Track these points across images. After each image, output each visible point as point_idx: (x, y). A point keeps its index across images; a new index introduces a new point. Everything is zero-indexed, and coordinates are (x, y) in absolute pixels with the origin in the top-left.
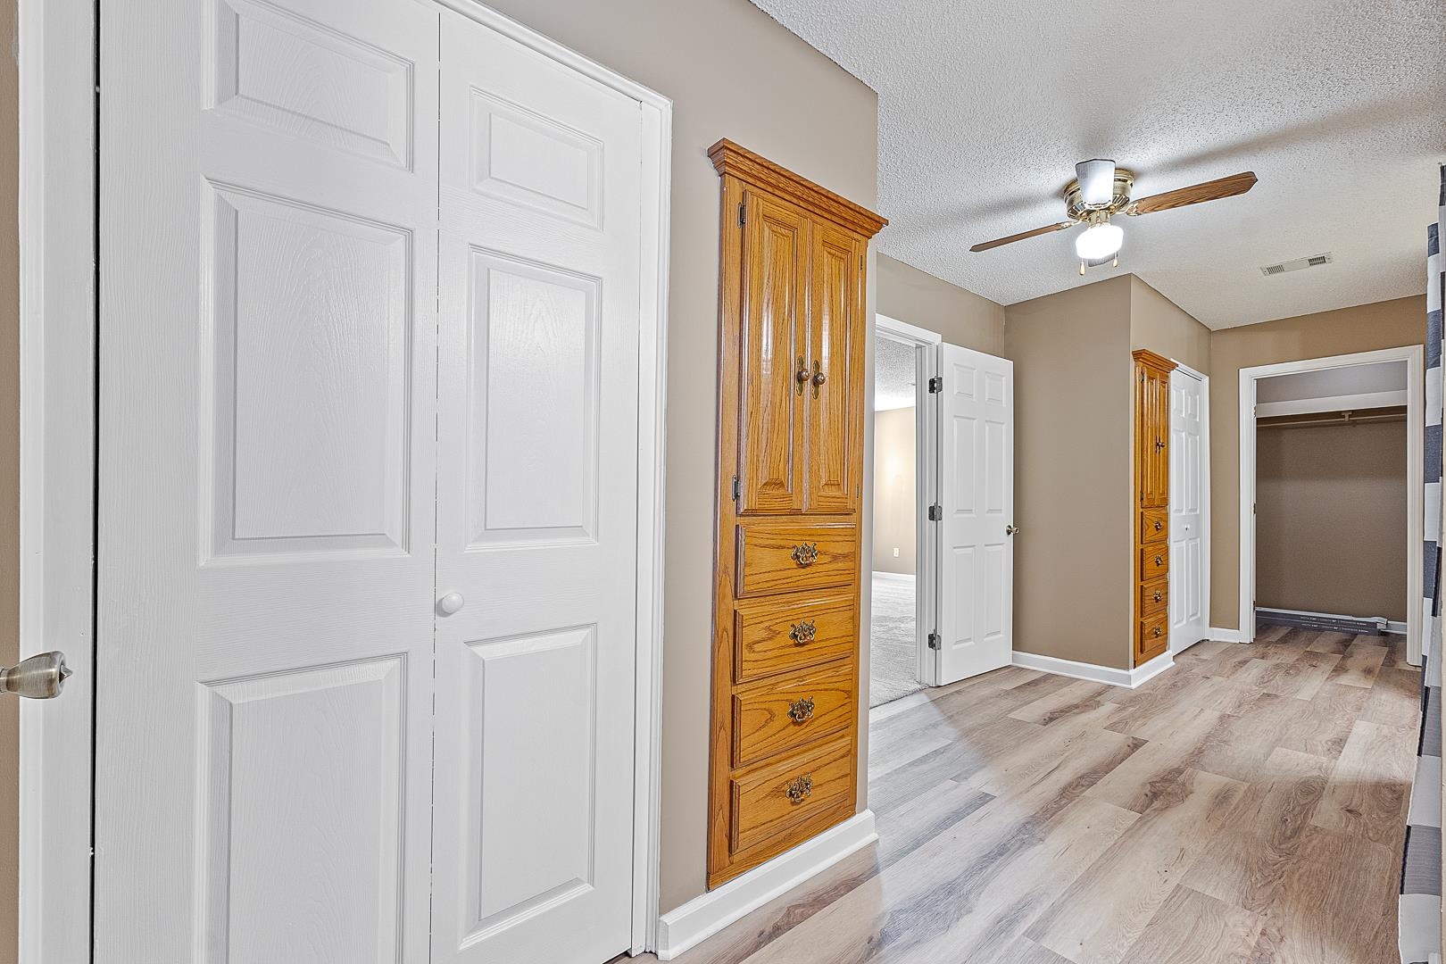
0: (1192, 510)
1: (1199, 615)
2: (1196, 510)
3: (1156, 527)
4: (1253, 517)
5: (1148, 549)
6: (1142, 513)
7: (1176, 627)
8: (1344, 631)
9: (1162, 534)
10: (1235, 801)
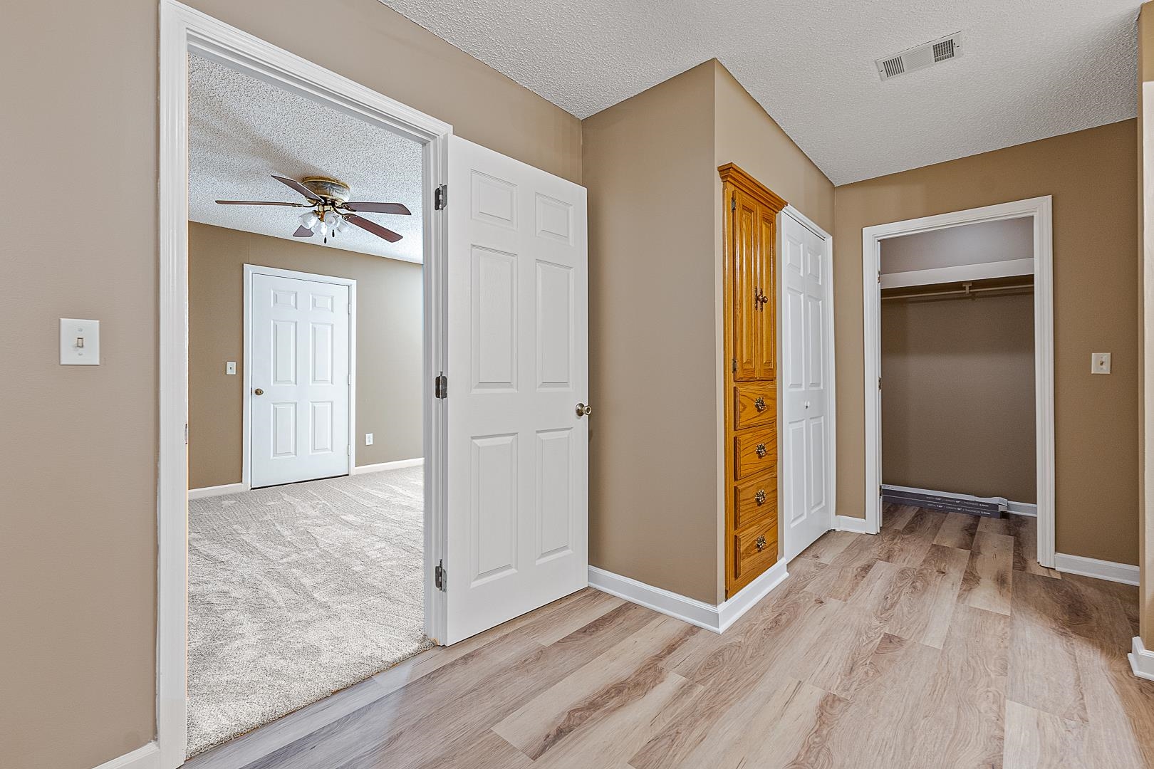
0: (813, 385)
1: (824, 504)
2: (818, 385)
3: (757, 406)
4: (879, 393)
5: (745, 438)
6: (735, 388)
7: (793, 525)
8: (968, 513)
9: (765, 417)
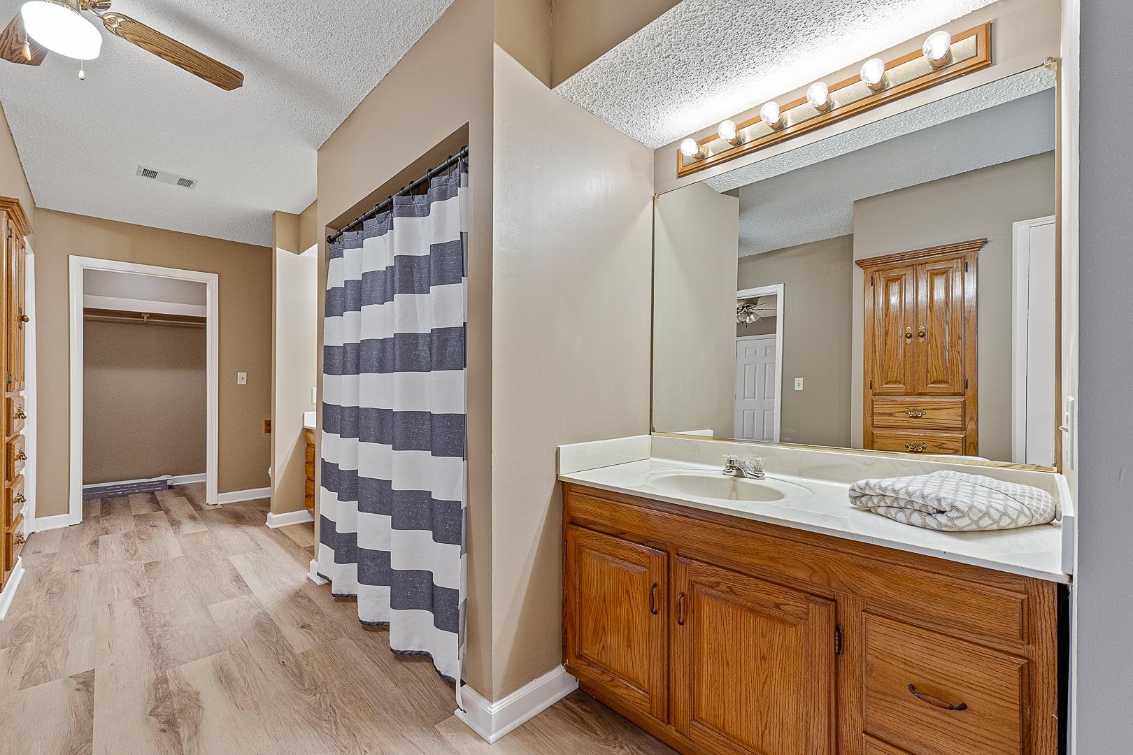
6: (9, 399)
8: (144, 492)
10: (236, 674)
